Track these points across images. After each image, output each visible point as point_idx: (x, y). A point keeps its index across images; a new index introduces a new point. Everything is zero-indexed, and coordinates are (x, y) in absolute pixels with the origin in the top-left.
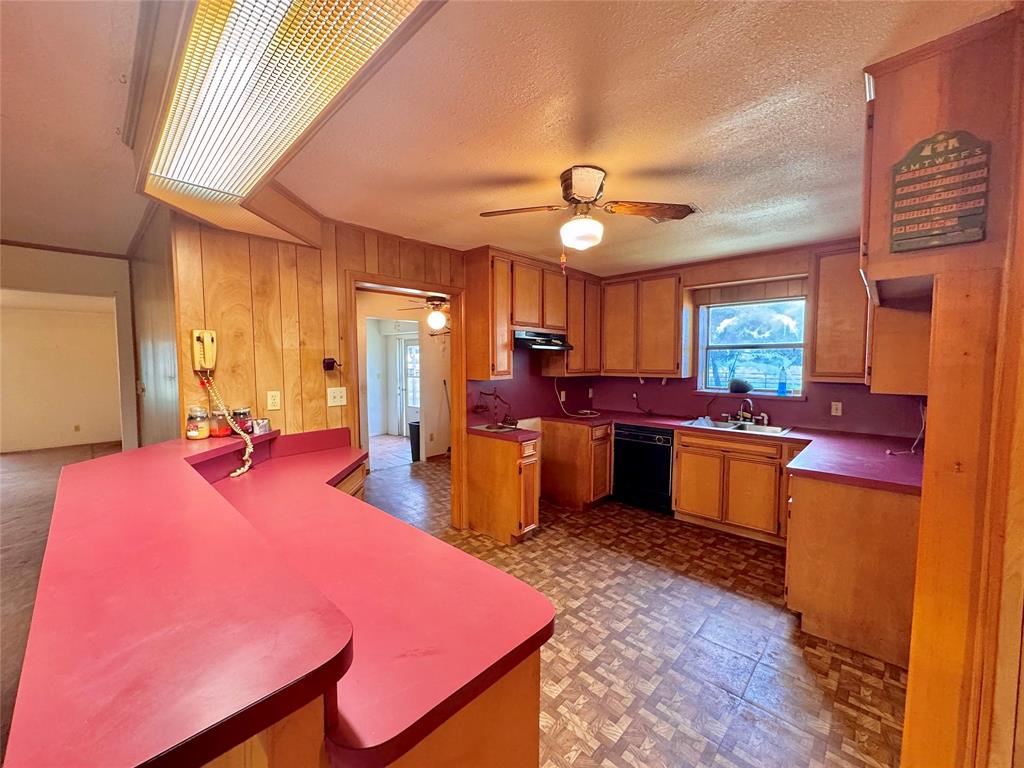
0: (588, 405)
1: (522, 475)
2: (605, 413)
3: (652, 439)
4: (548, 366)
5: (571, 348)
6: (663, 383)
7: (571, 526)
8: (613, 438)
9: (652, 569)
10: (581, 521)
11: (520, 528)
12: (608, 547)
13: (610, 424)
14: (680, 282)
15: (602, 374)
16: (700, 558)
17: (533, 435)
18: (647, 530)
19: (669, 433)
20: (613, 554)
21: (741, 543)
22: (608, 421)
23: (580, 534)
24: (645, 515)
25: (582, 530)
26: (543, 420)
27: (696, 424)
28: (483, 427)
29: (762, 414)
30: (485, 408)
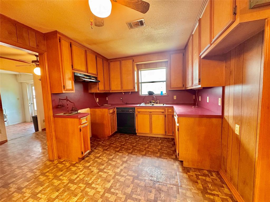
0: (107, 102)
1: (81, 132)
2: (112, 105)
3: (129, 111)
4: (91, 88)
5: (99, 81)
6: (130, 93)
7: (104, 146)
8: (116, 112)
9: (134, 156)
10: (107, 143)
11: (82, 153)
12: (118, 151)
13: (115, 108)
14: (133, 61)
15: (111, 92)
16: (148, 148)
17: (85, 115)
18: (130, 141)
19: (134, 108)
20: (121, 154)
21: (157, 139)
22: (114, 107)
23: (107, 149)
24: (128, 136)
25: (108, 147)
26: (90, 109)
27: (141, 105)
28: (62, 114)
29: (158, 101)
30: (62, 106)
